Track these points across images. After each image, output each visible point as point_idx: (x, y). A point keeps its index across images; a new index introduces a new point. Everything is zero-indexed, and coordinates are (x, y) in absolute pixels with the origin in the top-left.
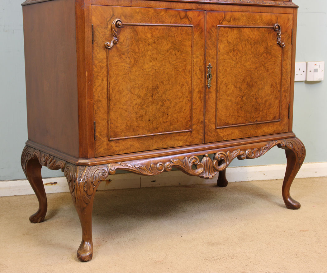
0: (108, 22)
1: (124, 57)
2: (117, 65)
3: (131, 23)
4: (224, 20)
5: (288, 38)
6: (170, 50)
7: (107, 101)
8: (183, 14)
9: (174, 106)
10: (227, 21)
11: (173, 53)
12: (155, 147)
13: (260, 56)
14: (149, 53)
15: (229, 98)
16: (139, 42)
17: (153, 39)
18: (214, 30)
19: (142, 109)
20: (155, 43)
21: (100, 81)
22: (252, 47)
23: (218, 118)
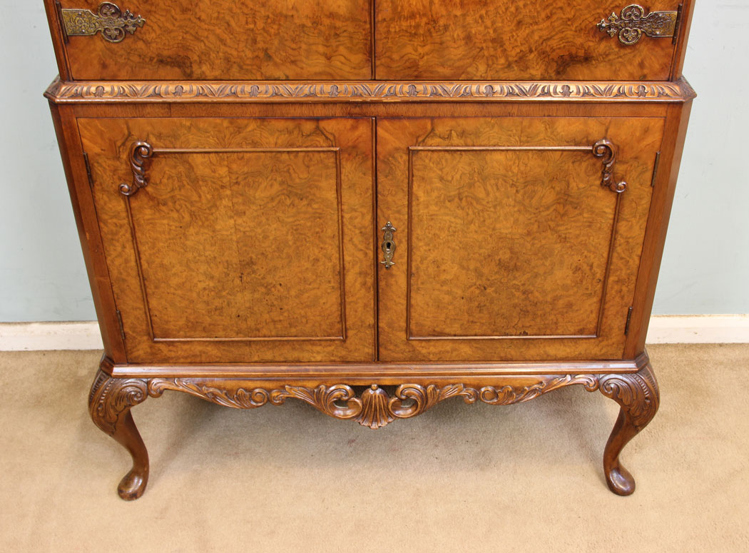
0: (120, 147)
1: (164, 208)
2: (151, 223)
3: (175, 148)
4: (432, 134)
5: (642, 172)
6: (278, 196)
7: (138, 281)
8: (309, 126)
9: (297, 297)
10: (440, 137)
11: (288, 202)
12: (256, 359)
13: (541, 209)
14: (225, 202)
15: (445, 288)
16: (198, 182)
17: (234, 177)
18: (401, 157)
19: (220, 297)
20: (239, 184)
21: (119, 249)
22: (517, 191)
23: (413, 322)
